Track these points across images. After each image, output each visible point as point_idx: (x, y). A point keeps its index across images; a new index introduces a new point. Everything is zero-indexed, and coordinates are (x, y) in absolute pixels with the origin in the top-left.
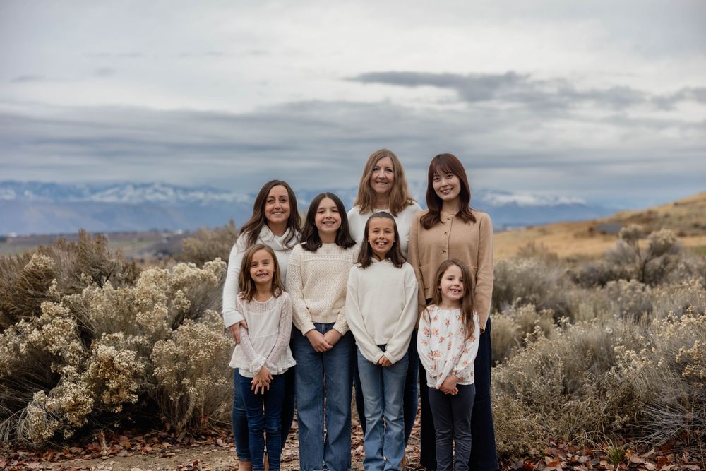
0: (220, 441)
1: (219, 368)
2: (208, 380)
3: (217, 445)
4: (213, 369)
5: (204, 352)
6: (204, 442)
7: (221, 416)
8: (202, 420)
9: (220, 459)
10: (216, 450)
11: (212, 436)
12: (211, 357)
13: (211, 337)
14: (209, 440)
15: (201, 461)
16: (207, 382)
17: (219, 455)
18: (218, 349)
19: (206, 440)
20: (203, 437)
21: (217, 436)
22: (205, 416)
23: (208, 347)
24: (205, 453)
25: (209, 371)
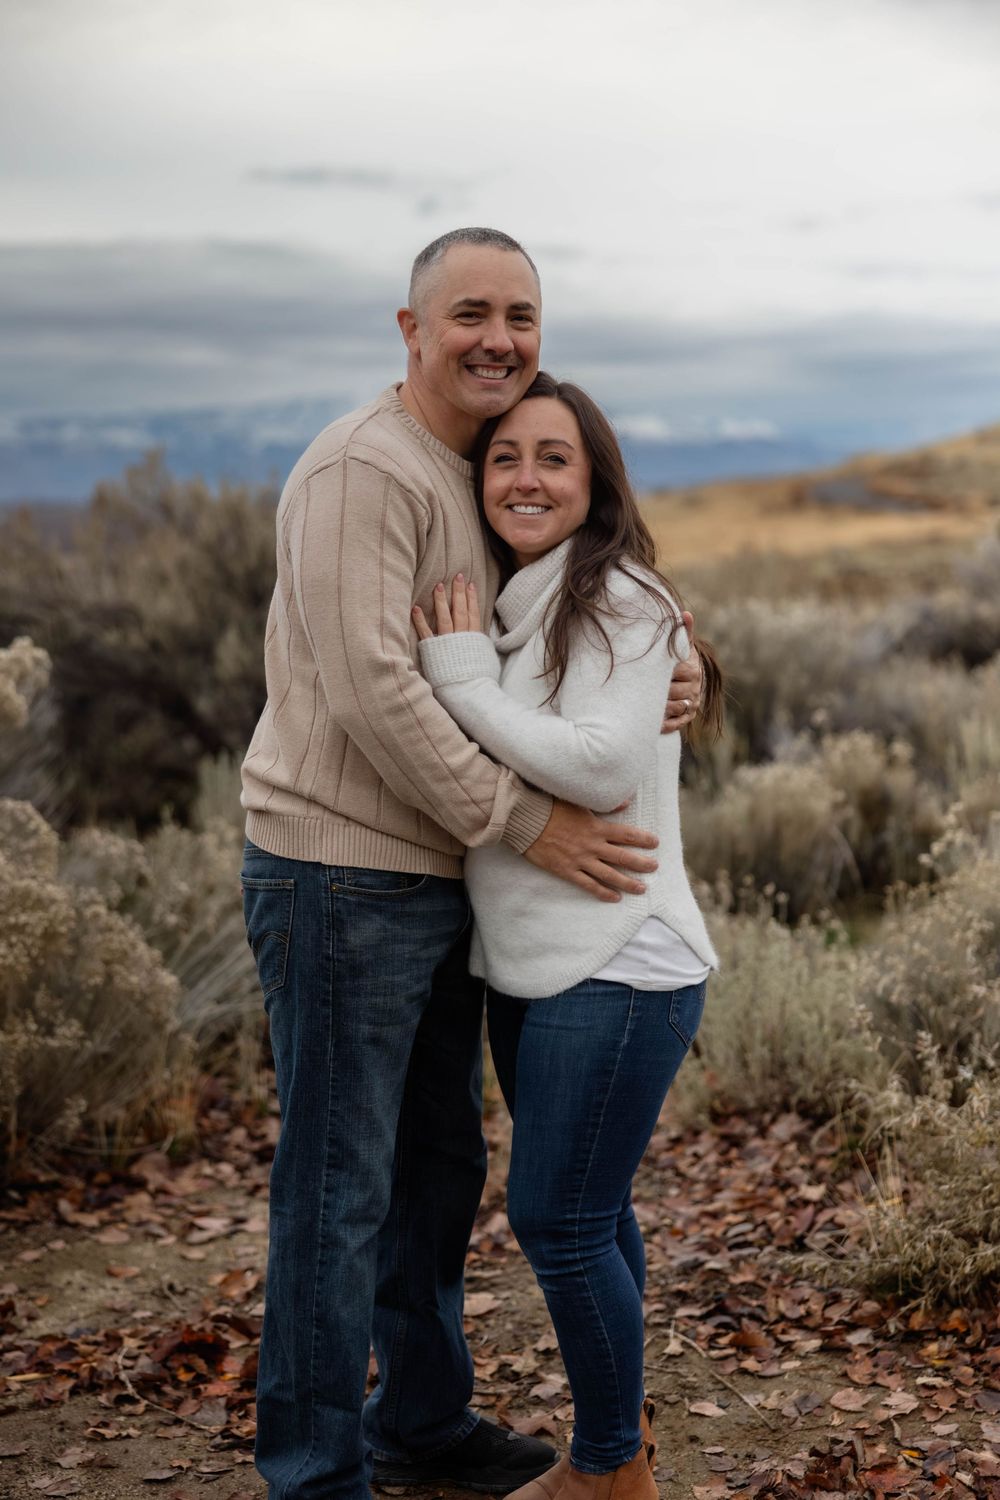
0: (64, 1206)
1: (58, 992)
2: (27, 1031)
3: (61, 1222)
4: (41, 998)
5: (11, 946)
6: (19, 1214)
7: (69, 1136)
8: (12, 1148)
9: (78, 1276)
10: (59, 1245)
11: (42, 1188)
12: (34, 962)
13: (26, 894)
14: (32, 1205)
15: (22, 1291)
16: (23, 1039)
17: (72, 1262)
18: (49, 936)
19: (23, 1204)
20: (14, 1195)
21: (55, 1189)
22: (20, 1134)
23: (19, 929)
24: (29, 1255)
25: (27, 1004)
